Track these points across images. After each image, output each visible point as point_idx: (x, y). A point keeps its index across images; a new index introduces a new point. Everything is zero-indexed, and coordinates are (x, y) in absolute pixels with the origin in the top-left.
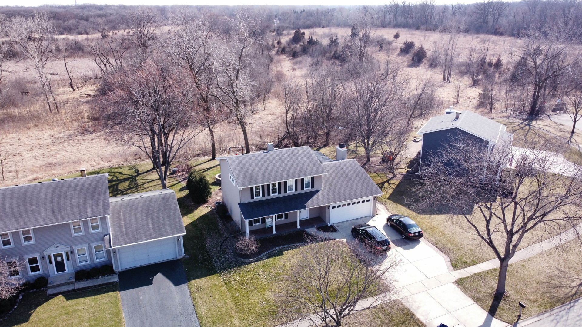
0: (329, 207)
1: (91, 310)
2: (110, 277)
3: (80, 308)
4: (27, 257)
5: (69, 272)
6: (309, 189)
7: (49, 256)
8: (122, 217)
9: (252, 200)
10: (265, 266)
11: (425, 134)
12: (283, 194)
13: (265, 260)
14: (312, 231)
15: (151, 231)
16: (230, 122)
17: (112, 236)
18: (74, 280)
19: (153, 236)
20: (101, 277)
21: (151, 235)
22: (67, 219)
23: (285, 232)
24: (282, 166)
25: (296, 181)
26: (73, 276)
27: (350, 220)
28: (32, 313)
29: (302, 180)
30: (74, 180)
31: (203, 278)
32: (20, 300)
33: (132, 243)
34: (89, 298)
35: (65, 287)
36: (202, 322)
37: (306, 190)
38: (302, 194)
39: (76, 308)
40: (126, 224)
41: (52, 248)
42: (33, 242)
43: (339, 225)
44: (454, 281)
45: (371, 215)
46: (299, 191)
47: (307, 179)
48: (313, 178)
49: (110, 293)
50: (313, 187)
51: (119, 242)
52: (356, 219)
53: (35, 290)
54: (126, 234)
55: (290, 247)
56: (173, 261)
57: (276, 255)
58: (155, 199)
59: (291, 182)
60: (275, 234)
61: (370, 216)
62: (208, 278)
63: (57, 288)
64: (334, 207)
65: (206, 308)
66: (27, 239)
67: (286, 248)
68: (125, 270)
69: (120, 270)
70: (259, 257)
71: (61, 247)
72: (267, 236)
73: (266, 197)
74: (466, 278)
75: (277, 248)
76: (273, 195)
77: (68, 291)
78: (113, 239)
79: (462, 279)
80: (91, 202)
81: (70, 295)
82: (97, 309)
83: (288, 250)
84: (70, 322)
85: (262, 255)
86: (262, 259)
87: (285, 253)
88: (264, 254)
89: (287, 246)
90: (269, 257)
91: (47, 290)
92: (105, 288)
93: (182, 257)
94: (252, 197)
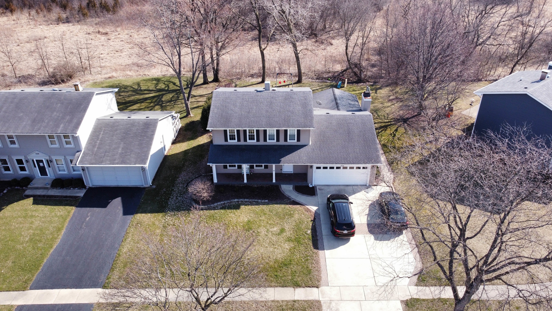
0: (311, 167)
1: (43, 220)
2: (79, 190)
3: (37, 215)
4: (15, 158)
5: (51, 178)
6: (294, 142)
7: (33, 161)
8: (101, 136)
9: (226, 143)
10: (211, 217)
11: (484, 95)
12: (262, 142)
13: (215, 211)
14: (287, 189)
15: (117, 156)
16: (317, 41)
17: (83, 154)
18: (49, 186)
19: (116, 161)
20: (72, 188)
21: (115, 160)
22: (40, 132)
23: (256, 184)
24: (267, 111)
25: (278, 131)
26: (50, 182)
27: (340, 185)
28: (3, 209)
29: (286, 131)
30: (66, 94)
31: (149, 214)
32: (4, 193)
33: (96, 164)
34: (49, 207)
35: (41, 190)
36: (117, 260)
37: (290, 142)
38: (284, 146)
39: (34, 214)
40: (101, 144)
41: (34, 154)
42: (17, 146)
43: (322, 188)
44: (405, 299)
45: (368, 185)
46: (282, 142)
47: (292, 131)
48: (299, 131)
49: (67, 207)
50: (298, 140)
51: (85, 161)
52: (347, 186)
53: (19, 187)
54: (95, 154)
55: (250, 202)
56: (140, 188)
57: (230, 208)
58: (139, 123)
59: (272, 131)
60: (245, 183)
61: (366, 185)
62: (153, 215)
63: (34, 191)
64: (319, 168)
65: (129, 247)
66: (13, 142)
67: (246, 202)
68: (95, 186)
69: (91, 186)
70: (212, 205)
71: (41, 154)
72: (236, 183)
73: (242, 143)
74: (424, 300)
75: (236, 200)
76: (249, 142)
77: (39, 196)
78: (81, 157)
79: (417, 300)
80: (68, 118)
81: (39, 200)
82: (49, 219)
83: (246, 205)
84: (21, 226)
85: (216, 204)
86: (214, 209)
87: (242, 207)
88: (219, 203)
89: (247, 200)
90: (223, 208)
91: (26, 190)
92: (67, 200)
93: (149, 186)
94: (226, 140)
